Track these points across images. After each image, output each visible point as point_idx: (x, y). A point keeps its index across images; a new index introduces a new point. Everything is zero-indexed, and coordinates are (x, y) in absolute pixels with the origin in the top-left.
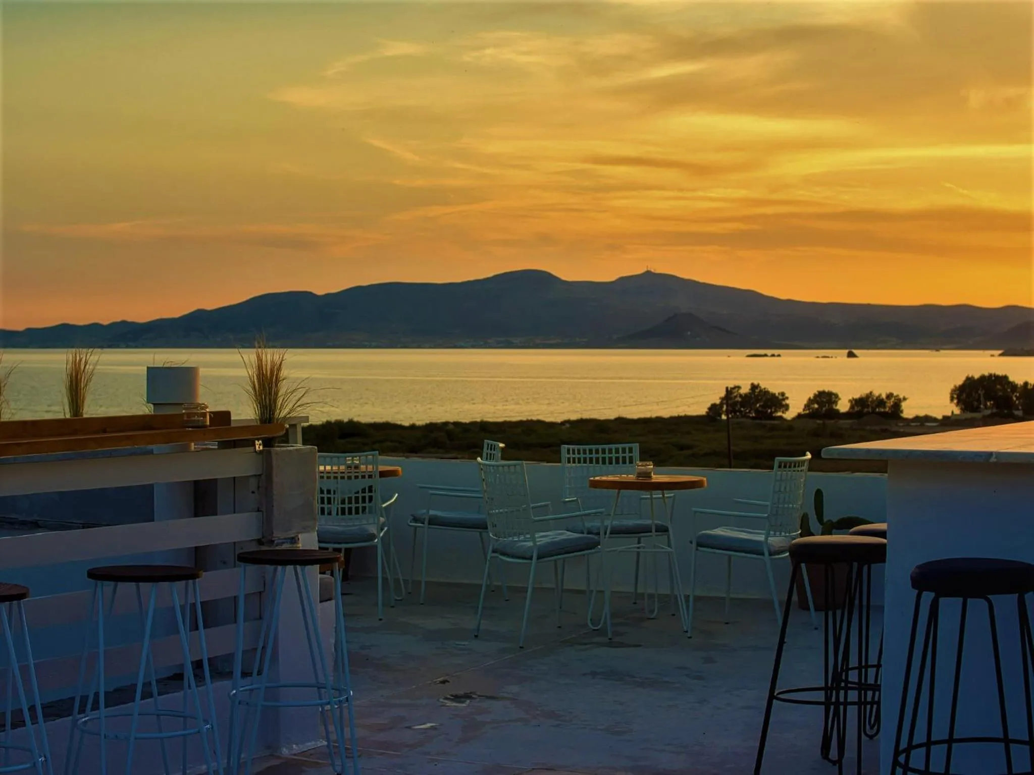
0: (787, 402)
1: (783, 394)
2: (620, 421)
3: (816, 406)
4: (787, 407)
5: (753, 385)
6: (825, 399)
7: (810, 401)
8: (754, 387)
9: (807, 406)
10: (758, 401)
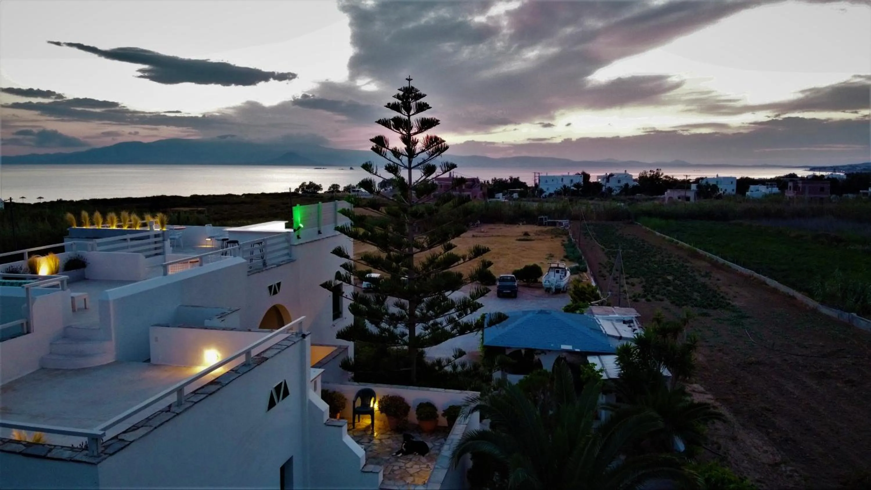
0: (322, 187)
1: (320, 185)
2: (263, 194)
3: (332, 189)
4: (322, 189)
5: (310, 182)
6: (335, 187)
7: (330, 187)
8: (310, 183)
9: (329, 189)
10: (312, 187)
